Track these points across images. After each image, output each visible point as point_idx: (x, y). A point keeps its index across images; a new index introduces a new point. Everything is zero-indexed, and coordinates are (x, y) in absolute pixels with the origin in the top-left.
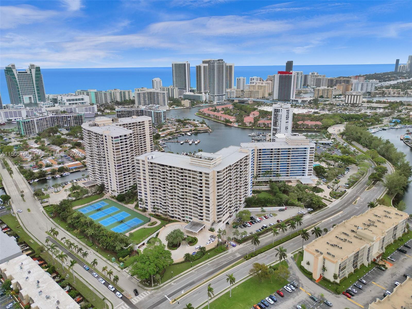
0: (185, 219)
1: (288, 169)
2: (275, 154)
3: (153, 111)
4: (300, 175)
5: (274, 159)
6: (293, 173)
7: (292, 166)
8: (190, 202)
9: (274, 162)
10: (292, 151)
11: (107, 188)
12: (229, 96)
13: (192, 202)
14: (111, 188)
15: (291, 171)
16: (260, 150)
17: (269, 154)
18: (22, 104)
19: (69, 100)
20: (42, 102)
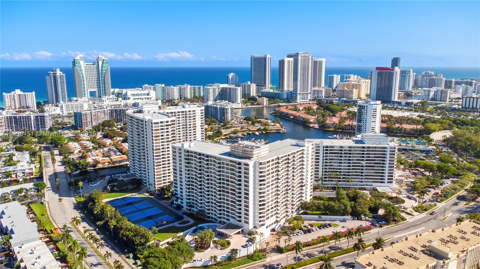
0: (222, 220)
1: (362, 173)
2: (345, 153)
3: (219, 107)
4: (377, 182)
5: (345, 160)
6: (368, 179)
7: (366, 169)
8: (227, 200)
9: (344, 163)
10: (367, 151)
11: (145, 182)
12: (317, 96)
13: (230, 199)
14: (149, 182)
15: (366, 175)
16: (327, 147)
17: (338, 153)
18: (86, 98)
19: (133, 95)
20: (107, 97)
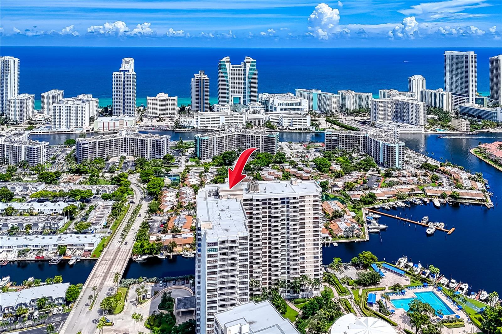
3: (381, 142)
18: (229, 105)
19: (282, 104)
20: (252, 104)
